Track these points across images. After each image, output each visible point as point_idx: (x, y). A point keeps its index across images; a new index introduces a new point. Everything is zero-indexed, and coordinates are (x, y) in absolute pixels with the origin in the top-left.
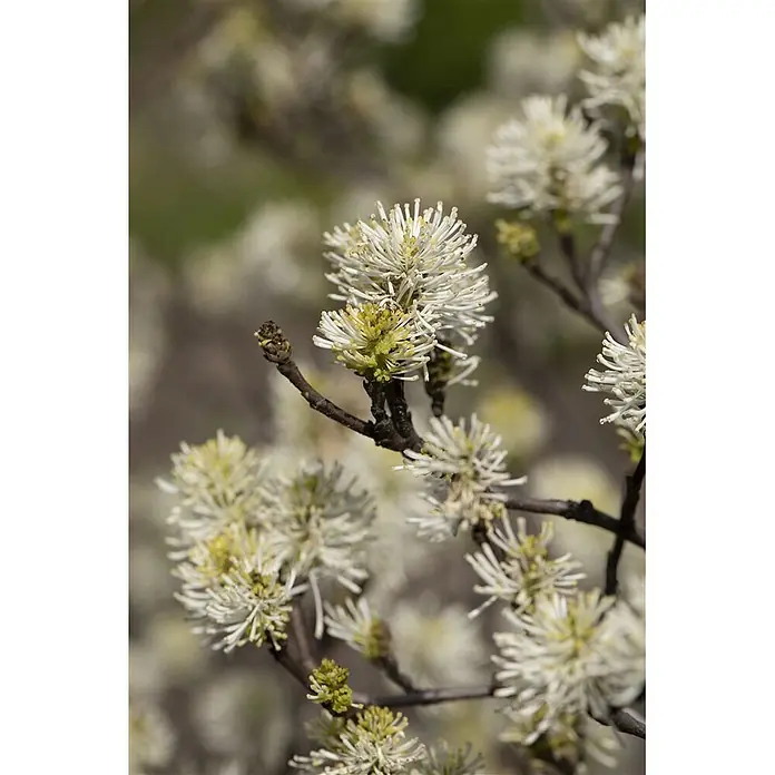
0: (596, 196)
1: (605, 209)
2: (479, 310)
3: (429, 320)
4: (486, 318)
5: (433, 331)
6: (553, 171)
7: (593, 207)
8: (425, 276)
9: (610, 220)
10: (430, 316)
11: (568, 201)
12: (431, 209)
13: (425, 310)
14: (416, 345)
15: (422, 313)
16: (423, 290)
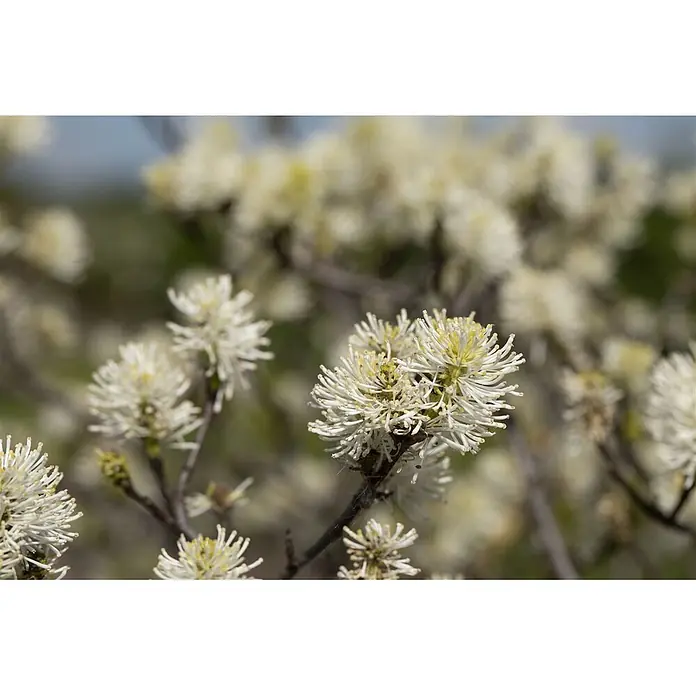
0: (181, 427)
1: (189, 438)
2: (65, 527)
3: (16, 538)
4: (73, 534)
5: (18, 547)
6: (143, 406)
7: (179, 435)
8: (14, 500)
9: (194, 446)
10: (17, 535)
11: (157, 431)
12: (20, 445)
13: (12, 529)
14: (5, 559)
15: (10, 532)
16: (13, 512)
